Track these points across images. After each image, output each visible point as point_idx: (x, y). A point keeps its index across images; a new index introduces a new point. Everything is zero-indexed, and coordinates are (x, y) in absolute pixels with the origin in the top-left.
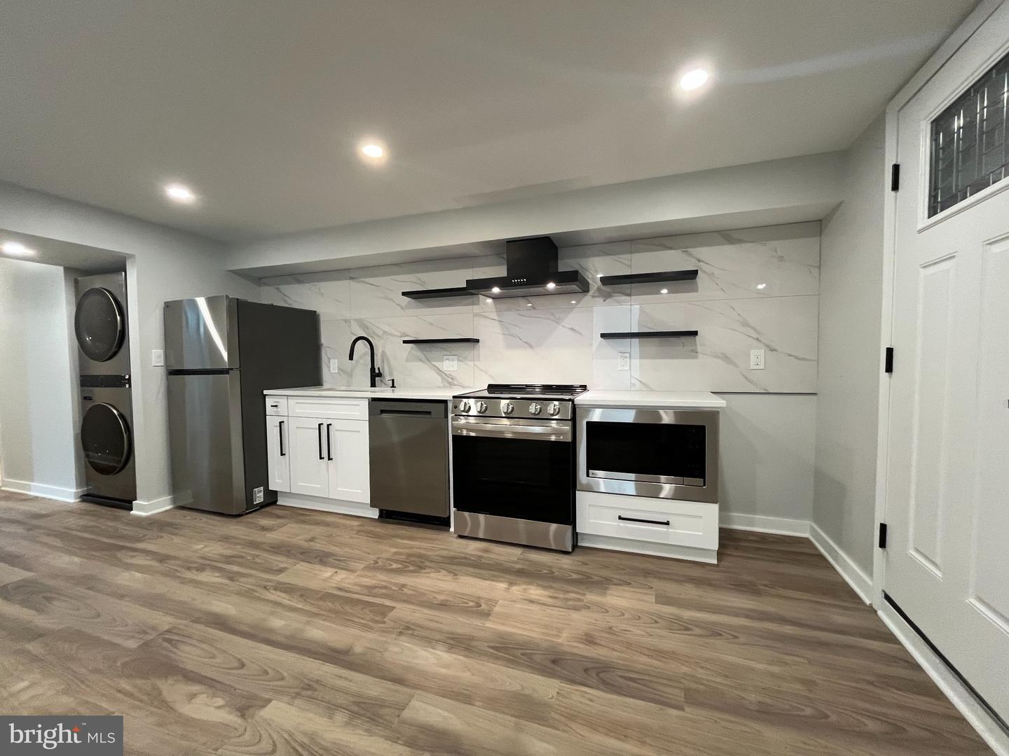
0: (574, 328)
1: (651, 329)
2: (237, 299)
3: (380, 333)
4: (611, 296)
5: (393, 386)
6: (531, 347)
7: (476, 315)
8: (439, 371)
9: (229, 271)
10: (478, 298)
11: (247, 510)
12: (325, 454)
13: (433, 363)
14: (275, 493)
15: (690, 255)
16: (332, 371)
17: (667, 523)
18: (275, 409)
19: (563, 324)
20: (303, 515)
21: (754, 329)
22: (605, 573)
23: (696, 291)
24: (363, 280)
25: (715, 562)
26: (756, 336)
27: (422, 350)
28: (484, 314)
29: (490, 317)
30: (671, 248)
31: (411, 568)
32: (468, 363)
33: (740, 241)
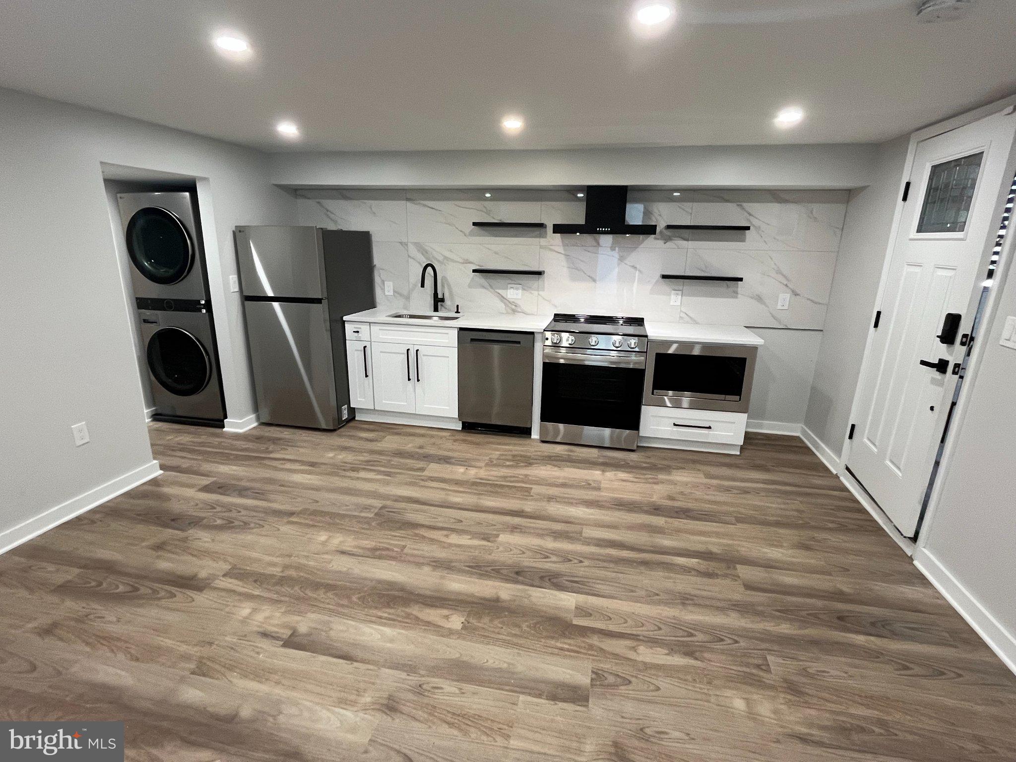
0: (635, 266)
1: (702, 271)
2: (322, 229)
3: (441, 258)
4: (671, 238)
5: (458, 312)
6: (594, 281)
7: (541, 247)
8: (503, 298)
11: (339, 424)
12: (413, 375)
13: (497, 291)
15: (743, 209)
16: (387, 293)
17: (710, 428)
18: (356, 334)
19: (626, 262)
21: (784, 276)
22: (665, 462)
23: (744, 241)
24: (422, 202)
25: (738, 453)
26: (785, 282)
27: (486, 278)
28: (551, 247)
29: (556, 250)
30: (727, 201)
32: (533, 292)
33: (786, 201)
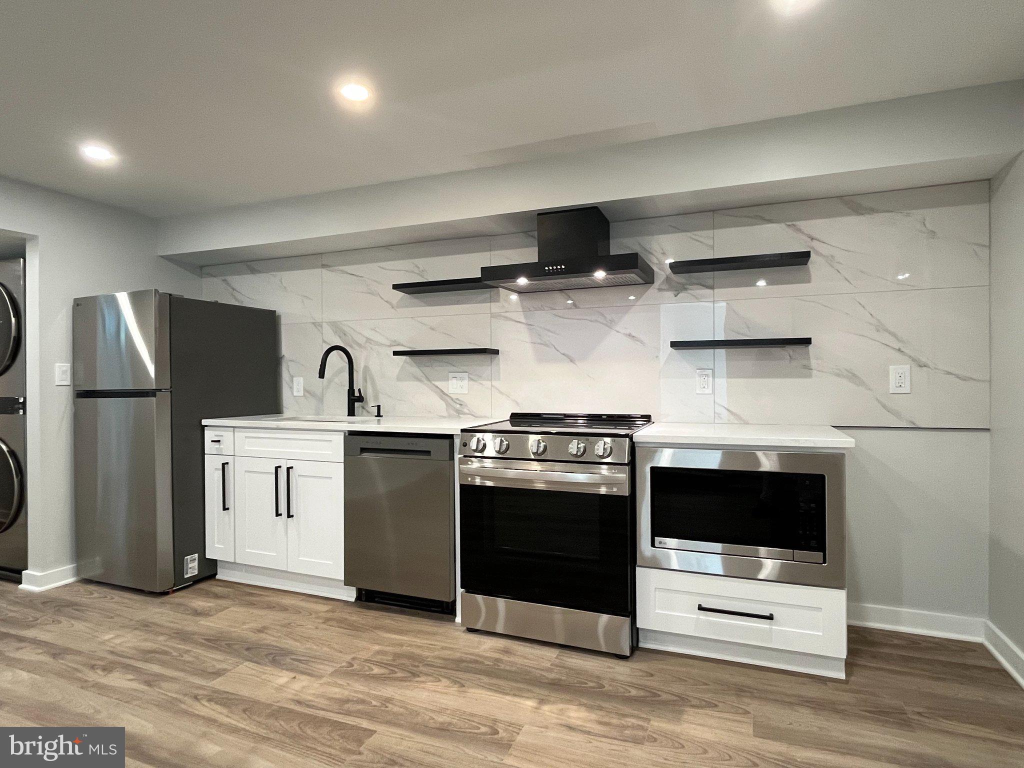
0: (633, 334)
1: (742, 334)
2: (170, 295)
3: (362, 341)
4: (686, 289)
5: (379, 415)
6: (572, 360)
7: (493, 316)
8: (443, 394)
9: (162, 257)
10: (498, 293)
11: (174, 585)
12: (283, 509)
13: (437, 383)
14: (214, 563)
15: (799, 230)
16: (295, 394)
17: (770, 617)
18: (216, 445)
19: (618, 328)
20: (251, 594)
21: (894, 335)
22: (677, 688)
23: (809, 281)
24: (341, 268)
25: (842, 676)
26: (897, 345)
27: (419, 365)
28: (507, 314)
29: (513, 318)
30: (770, 221)
31: (399, 675)
32: (484, 382)
33: (872, 211)
